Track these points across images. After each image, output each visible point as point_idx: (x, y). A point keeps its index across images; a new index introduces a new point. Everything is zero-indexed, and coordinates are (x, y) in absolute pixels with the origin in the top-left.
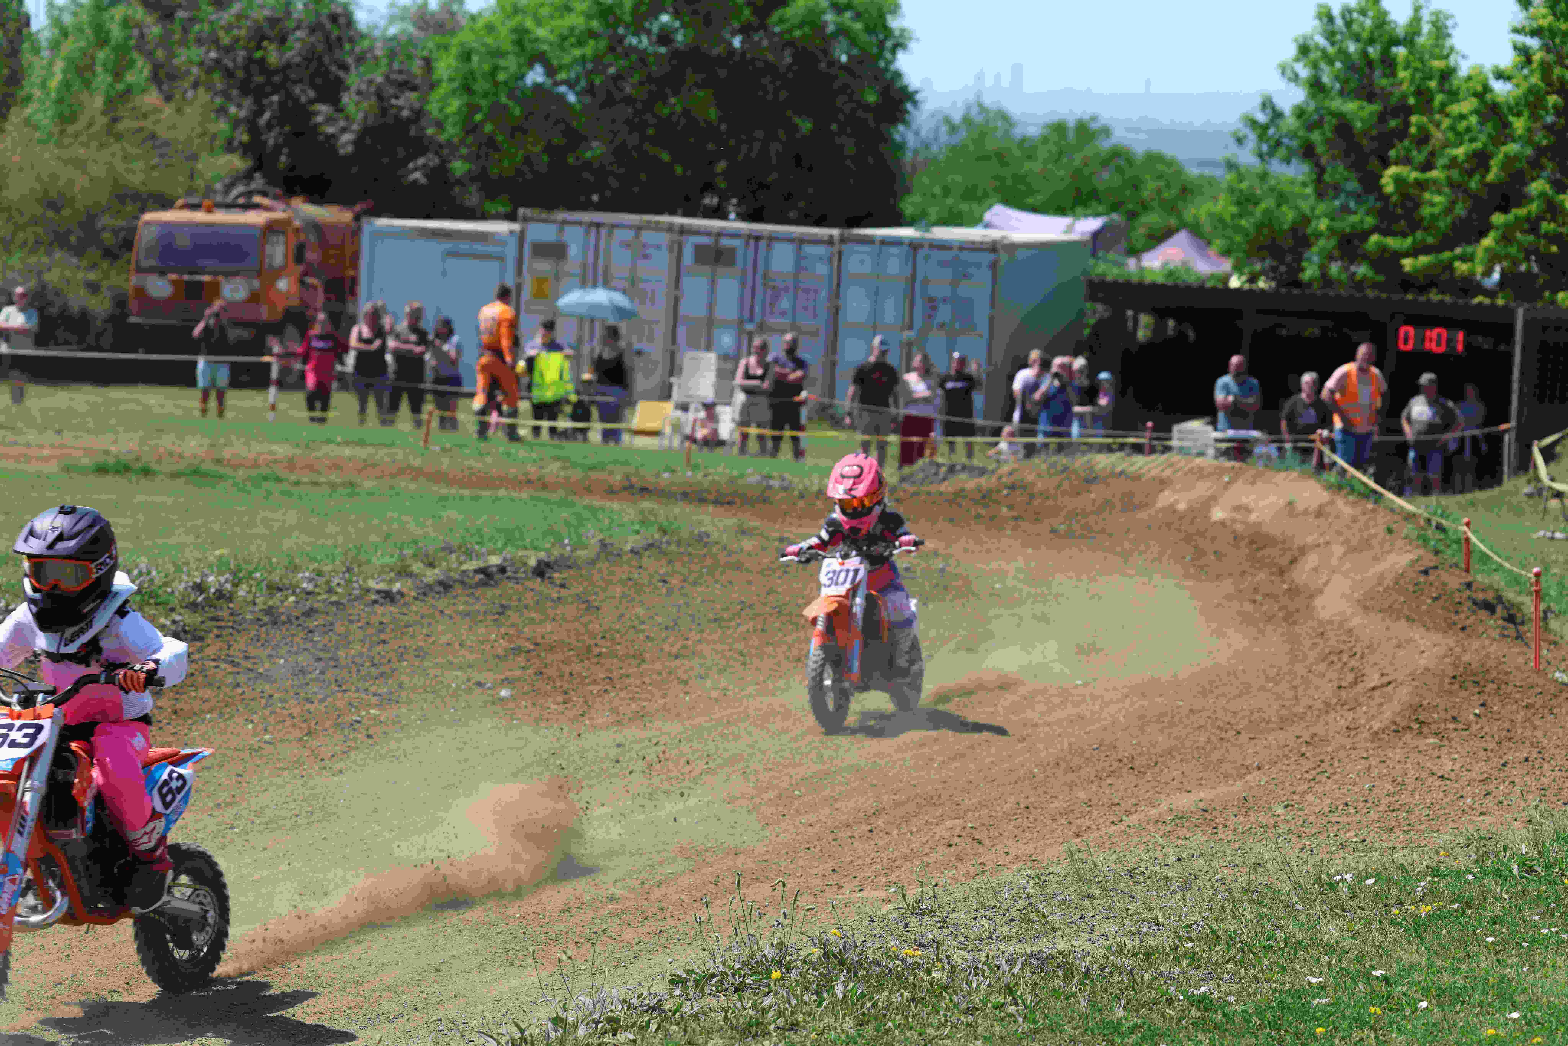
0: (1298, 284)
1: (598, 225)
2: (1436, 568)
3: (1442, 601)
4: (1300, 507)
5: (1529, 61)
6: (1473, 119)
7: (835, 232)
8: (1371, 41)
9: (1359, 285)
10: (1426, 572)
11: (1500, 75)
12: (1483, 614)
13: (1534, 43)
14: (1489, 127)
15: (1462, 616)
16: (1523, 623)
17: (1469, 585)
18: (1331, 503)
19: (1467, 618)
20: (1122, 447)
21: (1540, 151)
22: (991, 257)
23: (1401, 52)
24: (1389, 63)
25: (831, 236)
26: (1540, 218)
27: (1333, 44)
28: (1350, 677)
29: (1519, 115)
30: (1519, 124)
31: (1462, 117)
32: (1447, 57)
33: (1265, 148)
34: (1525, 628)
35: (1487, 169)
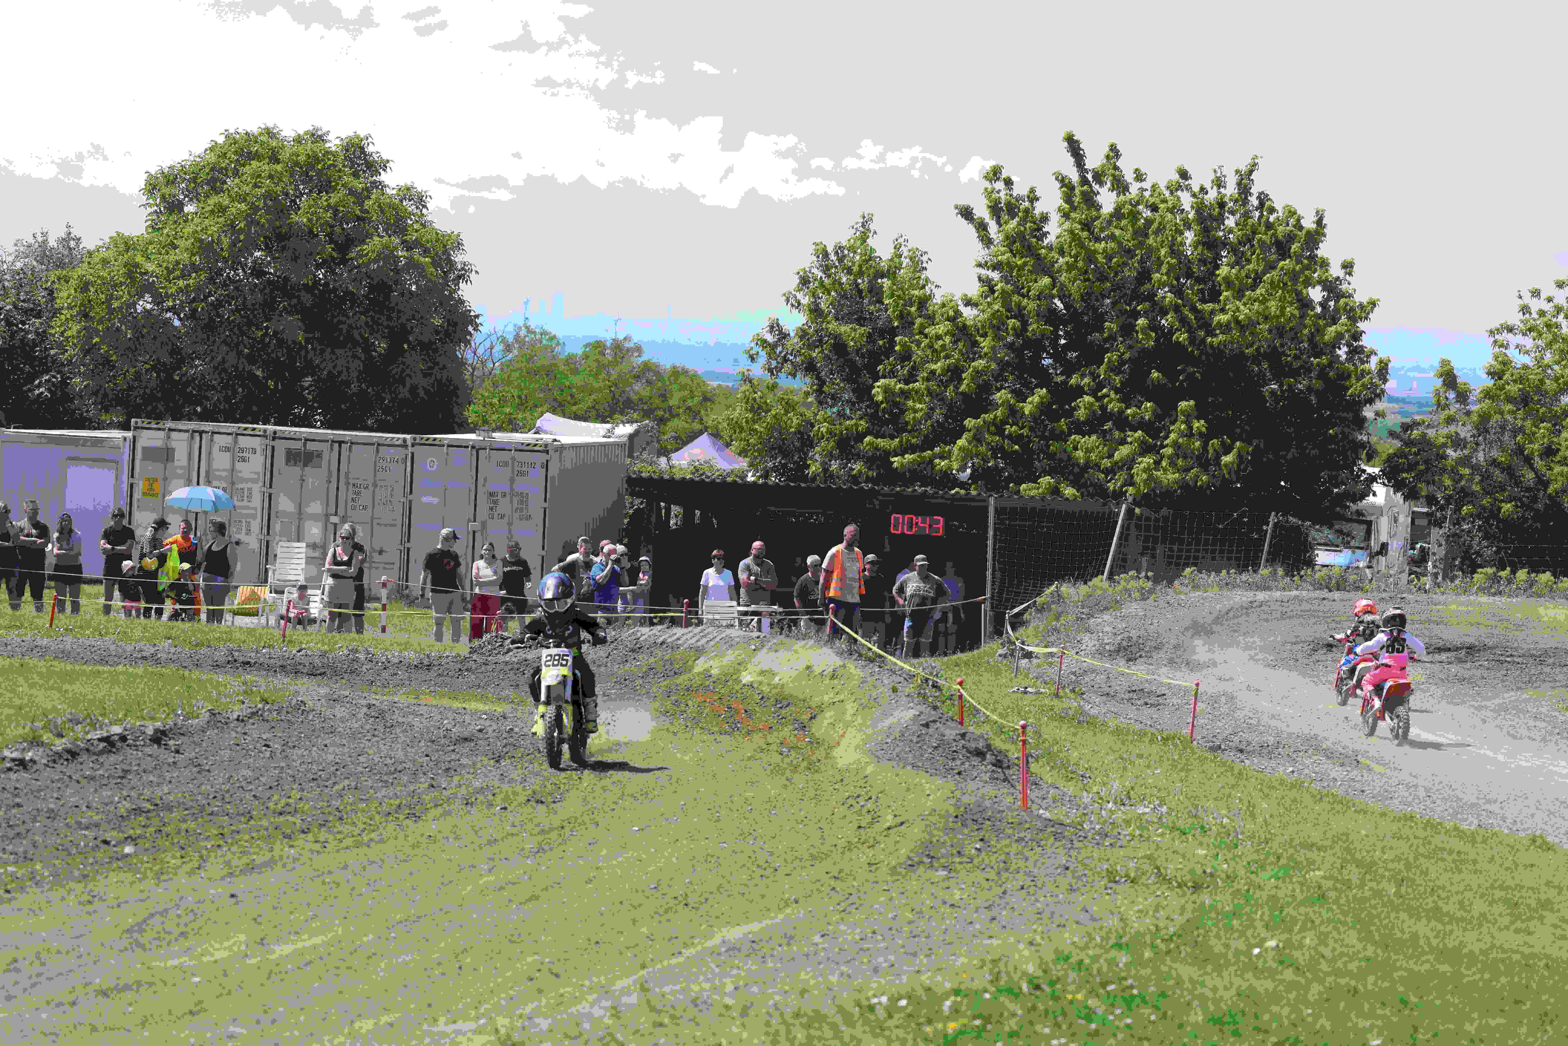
0: (805, 478)
1: (201, 433)
2: (934, 721)
3: (941, 750)
4: (817, 670)
5: (992, 291)
6: (948, 339)
7: (408, 437)
8: (861, 273)
9: (855, 479)
10: (927, 725)
11: (968, 303)
12: (975, 761)
13: (995, 275)
14: (960, 345)
15: (958, 762)
16: (1008, 767)
17: (963, 735)
18: (844, 666)
19: (963, 764)
20: (662, 621)
21: (1004, 366)
22: (543, 457)
23: (886, 283)
24: (876, 293)
25: (405, 440)
26: (1004, 422)
27: (829, 276)
28: (868, 818)
29: (985, 335)
30: (986, 344)
31: (939, 337)
32: (923, 287)
33: (774, 363)
34: (1011, 772)
35: (960, 380)
